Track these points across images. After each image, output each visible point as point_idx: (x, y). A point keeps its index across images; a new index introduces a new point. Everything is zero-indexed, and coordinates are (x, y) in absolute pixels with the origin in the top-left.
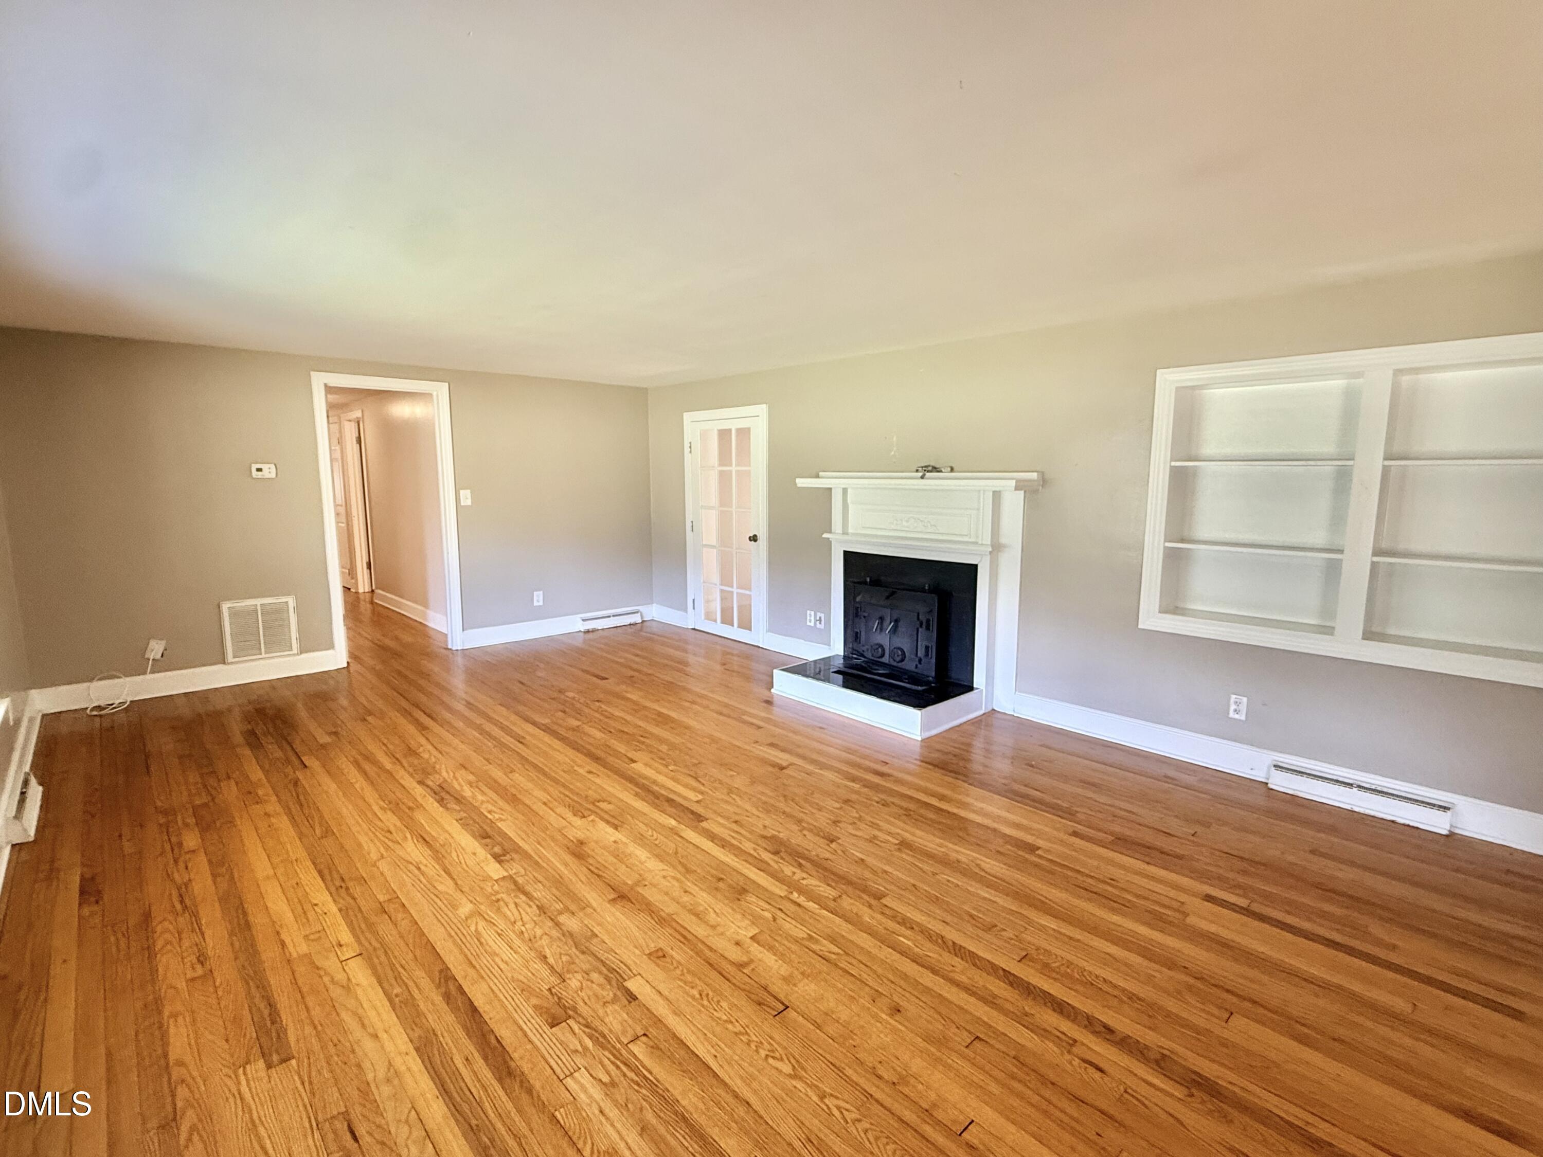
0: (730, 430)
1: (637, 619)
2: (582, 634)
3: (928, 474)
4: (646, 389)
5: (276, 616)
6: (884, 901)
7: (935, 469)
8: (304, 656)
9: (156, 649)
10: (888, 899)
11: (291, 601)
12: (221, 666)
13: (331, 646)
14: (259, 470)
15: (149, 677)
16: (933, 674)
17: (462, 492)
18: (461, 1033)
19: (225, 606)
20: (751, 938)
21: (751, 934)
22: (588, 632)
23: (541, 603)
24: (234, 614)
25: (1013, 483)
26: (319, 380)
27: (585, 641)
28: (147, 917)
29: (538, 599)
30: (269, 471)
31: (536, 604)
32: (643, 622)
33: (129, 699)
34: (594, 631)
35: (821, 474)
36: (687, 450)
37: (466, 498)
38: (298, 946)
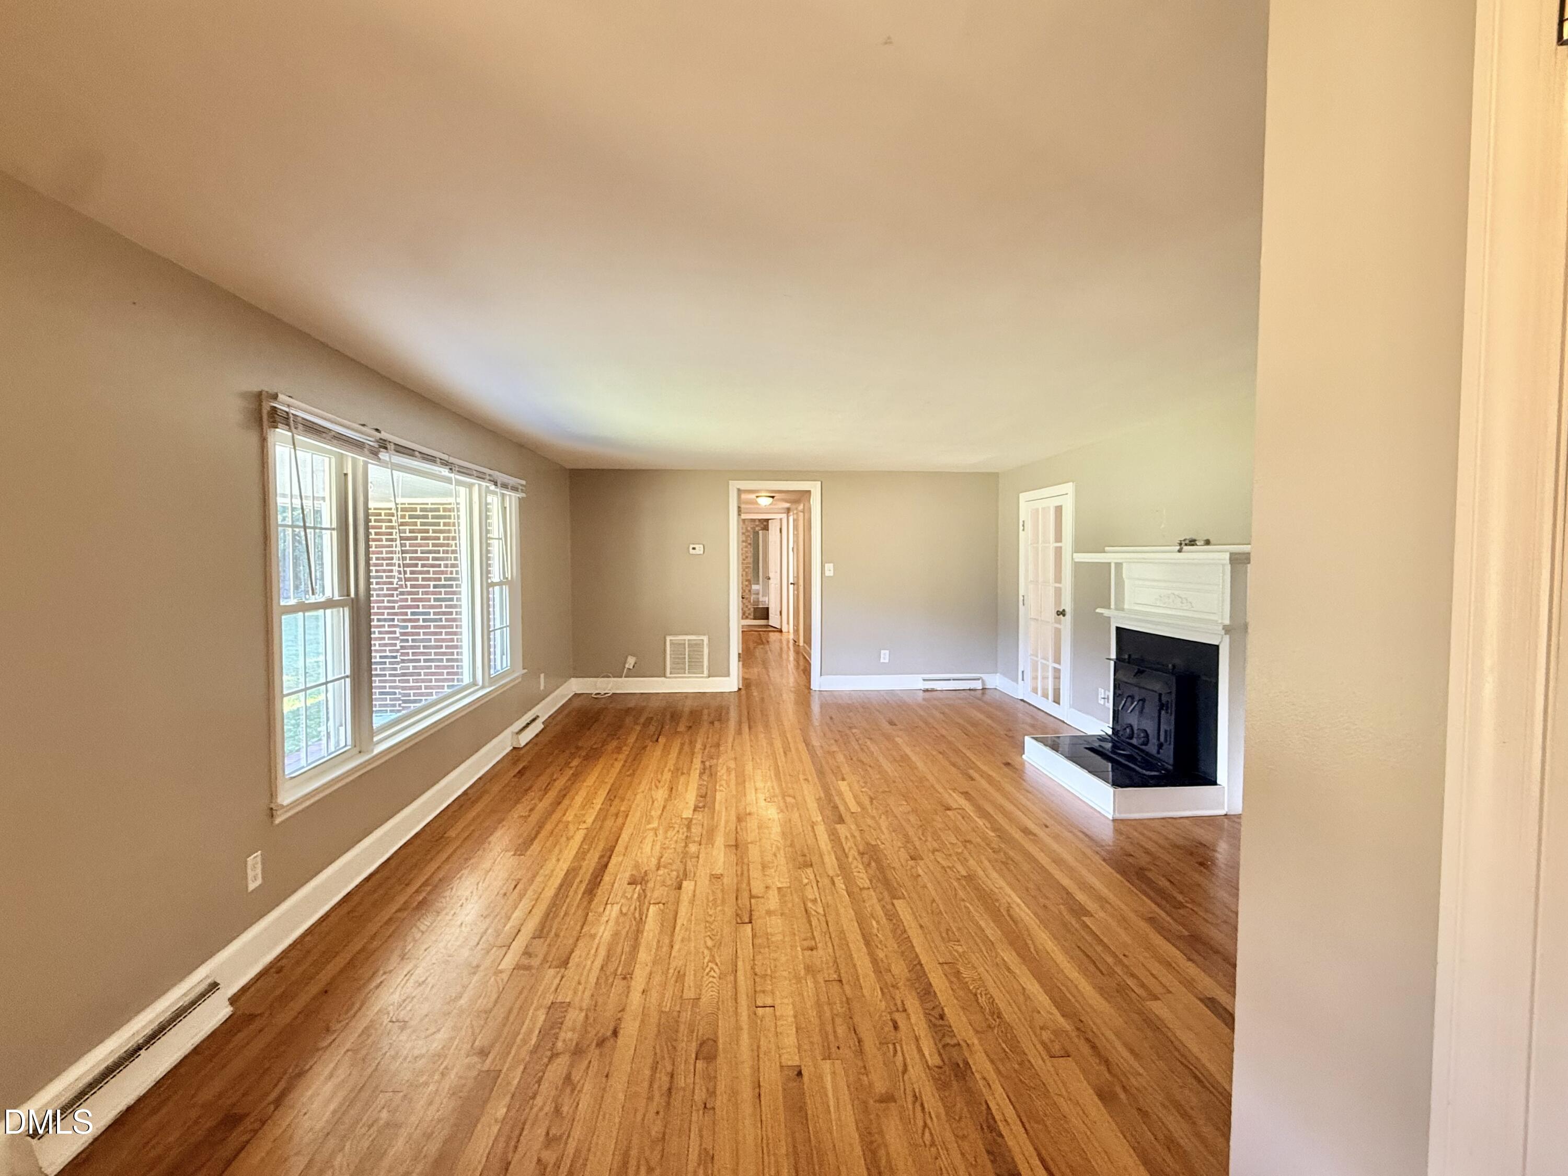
0: (1049, 507)
1: (978, 685)
2: (921, 693)
3: (1185, 548)
4: (997, 473)
5: (696, 647)
6: (895, 902)
7: (1192, 542)
8: (711, 679)
9: (631, 661)
10: (901, 901)
11: (705, 639)
12: (663, 679)
13: (728, 675)
14: (694, 549)
15: (623, 679)
16: (1171, 761)
17: (827, 565)
18: (591, 871)
19: (668, 638)
20: (779, 888)
21: (780, 885)
22: (926, 691)
23: (887, 661)
24: (672, 643)
25: (1227, 556)
26: (734, 485)
27: (924, 699)
28: (530, 788)
29: (885, 656)
30: (699, 549)
31: (882, 660)
32: (983, 689)
33: (611, 692)
34: (933, 690)
35: (1107, 549)
36: (1021, 528)
37: (829, 570)
38: (570, 816)
